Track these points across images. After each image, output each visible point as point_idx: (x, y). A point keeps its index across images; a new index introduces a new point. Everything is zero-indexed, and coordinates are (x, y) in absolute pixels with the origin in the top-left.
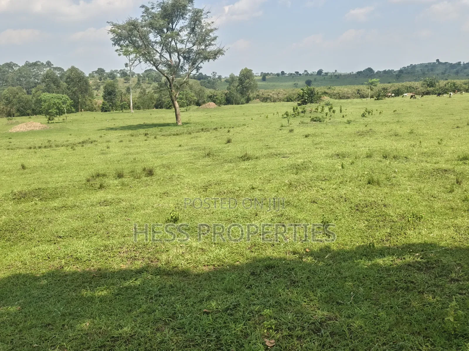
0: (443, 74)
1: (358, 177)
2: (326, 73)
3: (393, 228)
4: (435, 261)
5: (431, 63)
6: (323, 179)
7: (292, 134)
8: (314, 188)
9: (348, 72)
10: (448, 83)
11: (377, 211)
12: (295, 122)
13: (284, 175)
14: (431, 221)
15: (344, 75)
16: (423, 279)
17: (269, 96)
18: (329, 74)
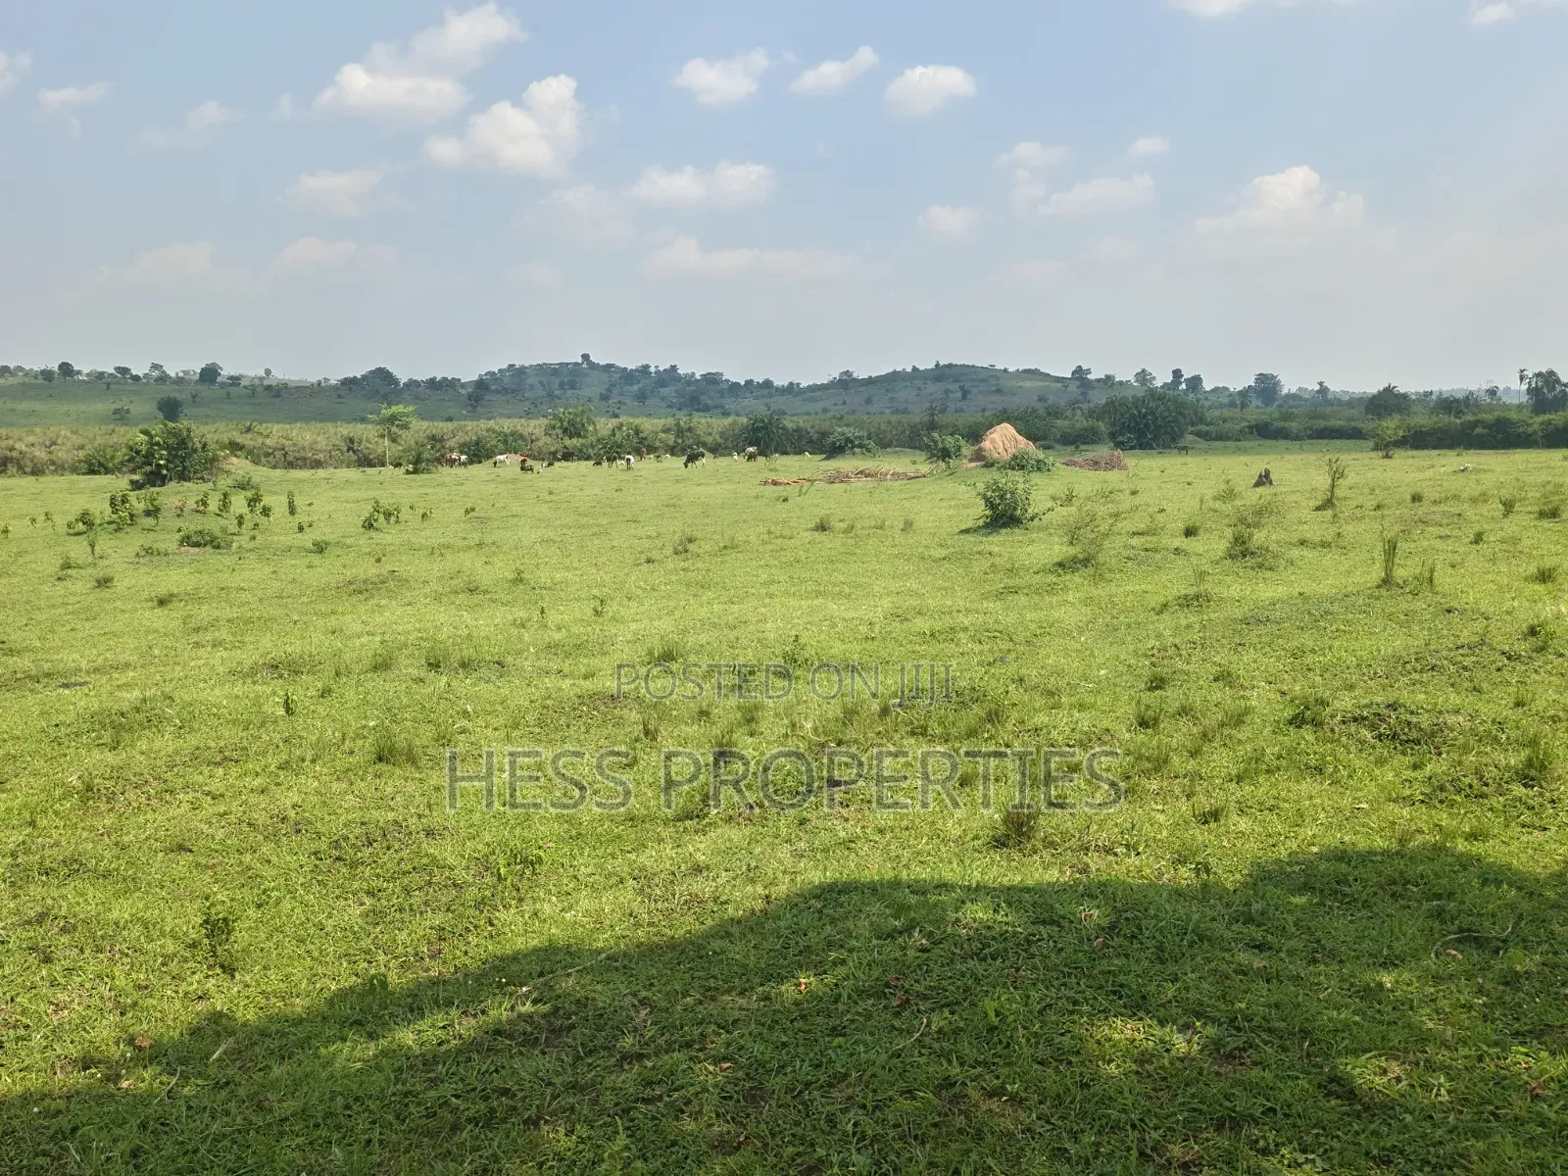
0: (605, 398)
1: (344, 739)
2: (231, 378)
3: (453, 907)
4: (578, 1001)
5: (567, 364)
6: (218, 760)
7: (105, 593)
8: (181, 796)
9: (312, 377)
10: (620, 427)
11: (404, 854)
12: (118, 550)
13: (65, 755)
14: (571, 866)
15: (298, 387)
16: (540, 1074)
17: (15, 454)
18: (244, 383)
